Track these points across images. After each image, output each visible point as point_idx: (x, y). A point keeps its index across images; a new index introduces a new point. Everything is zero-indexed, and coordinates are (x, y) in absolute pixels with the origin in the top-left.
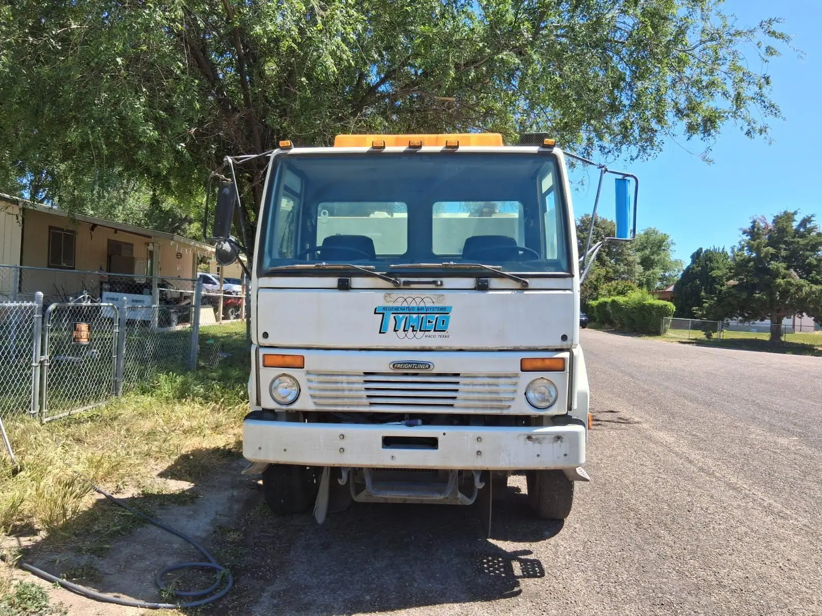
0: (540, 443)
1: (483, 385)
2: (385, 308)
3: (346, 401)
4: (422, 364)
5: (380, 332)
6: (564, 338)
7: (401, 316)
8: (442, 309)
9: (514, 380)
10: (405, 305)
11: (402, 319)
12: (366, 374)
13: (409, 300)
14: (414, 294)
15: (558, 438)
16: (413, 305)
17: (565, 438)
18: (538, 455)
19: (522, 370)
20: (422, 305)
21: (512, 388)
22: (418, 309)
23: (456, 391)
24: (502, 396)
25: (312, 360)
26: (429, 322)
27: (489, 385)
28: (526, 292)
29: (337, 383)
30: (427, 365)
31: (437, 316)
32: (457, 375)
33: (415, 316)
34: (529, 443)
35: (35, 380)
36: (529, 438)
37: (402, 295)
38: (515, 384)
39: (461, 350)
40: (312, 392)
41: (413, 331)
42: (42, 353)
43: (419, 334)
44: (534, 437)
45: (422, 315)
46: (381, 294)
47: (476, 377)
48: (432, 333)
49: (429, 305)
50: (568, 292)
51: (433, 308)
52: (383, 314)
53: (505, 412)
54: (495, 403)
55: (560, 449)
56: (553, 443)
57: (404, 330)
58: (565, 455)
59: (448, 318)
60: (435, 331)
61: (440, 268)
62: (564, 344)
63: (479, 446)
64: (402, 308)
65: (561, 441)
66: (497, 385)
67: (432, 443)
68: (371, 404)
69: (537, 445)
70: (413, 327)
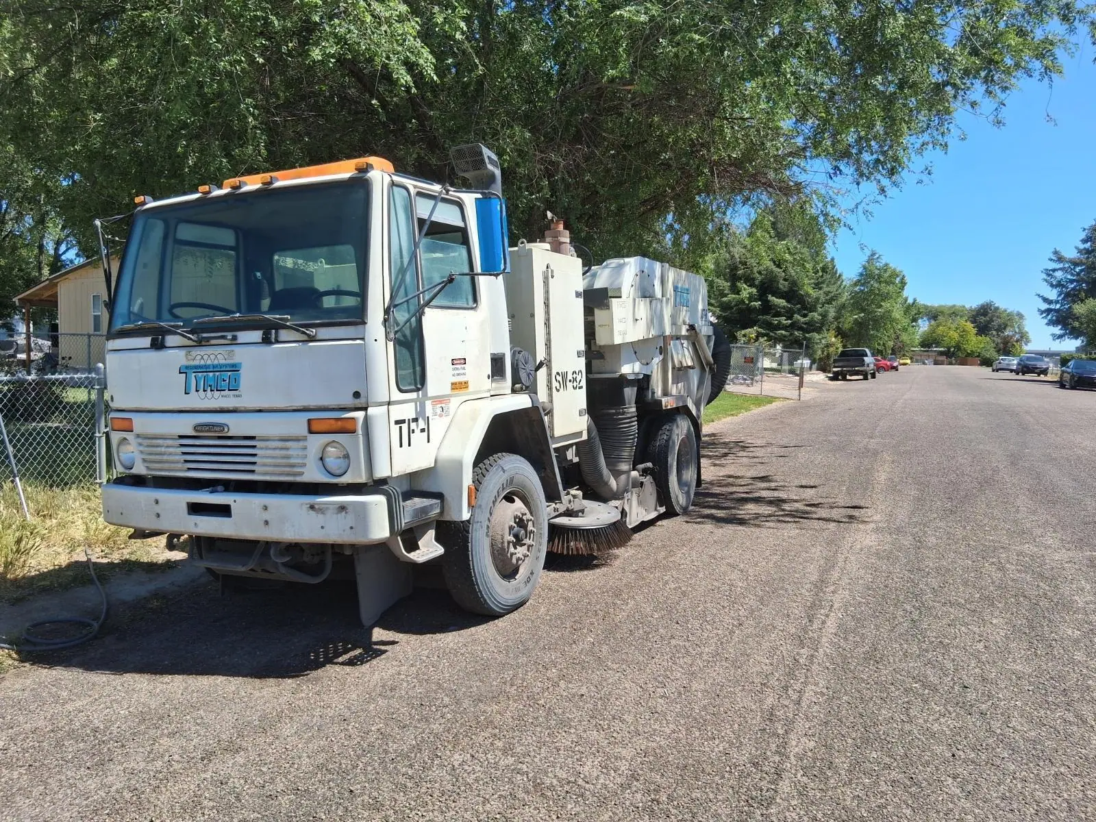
0: (323, 513)
1: (275, 449)
2: (187, 367)
3: (166, 466)
4: (217, 426)
5: (186, 393)
6: (357, 395)
7: (200, 374)
8: (233, 365)
9: (301, 444)
10: (202, 363)
11: (201, 378)
12: (181, 437)
13: (205, 357)
14: (209, 350)
15: (342, 508)
16: (209, 362)
17: (350, 509)
18: (322, 527)
19: (311, 432)
20: (216, 362)
21: (300, 453)
22: (214, 367)
23: (255, 455)
24: (292, 461)
25: (140, 423)
26: (224, 381)
27: (282, 449)
28: (311, 344)
29: (157, 446)
30: (222, 426)
31: (229, 373)
32: (252, 438)
33: (211, 374)
34: (312, 512)
35: (99, 450)
36: (312, 507)
37: (199, 353)
38: (305, 448)
39: (260, 411)
40: (144, 457)
41: (211, 390)
42: (106, 426)
43: (217, 394)
44: (316, 507)
45: (217, 373)
46: (182, 353)
47: (267, 440)
48: (227, 392)
49: (223, 362)
50: (358, 342)
51: (226, 365)
52: (186, 373)
53: (299, 479)
54: (287, 469)
55: (346, 520)
56: (337, 513)
57: (204, 391)
58: (351, 528)
59: (239, 376)
60: (229, 390)
61: (227, 321)
62: (358, 402)
63: (266, 516)
64: (200, 367)
65: (346, 513)
66: (287, 449)
67: (224, 511)
68: (189, 469)
69: (321, 516)
70: (210, 386)
